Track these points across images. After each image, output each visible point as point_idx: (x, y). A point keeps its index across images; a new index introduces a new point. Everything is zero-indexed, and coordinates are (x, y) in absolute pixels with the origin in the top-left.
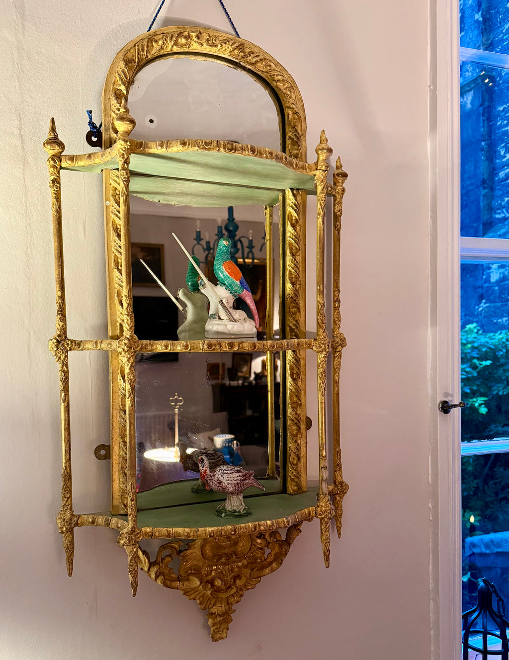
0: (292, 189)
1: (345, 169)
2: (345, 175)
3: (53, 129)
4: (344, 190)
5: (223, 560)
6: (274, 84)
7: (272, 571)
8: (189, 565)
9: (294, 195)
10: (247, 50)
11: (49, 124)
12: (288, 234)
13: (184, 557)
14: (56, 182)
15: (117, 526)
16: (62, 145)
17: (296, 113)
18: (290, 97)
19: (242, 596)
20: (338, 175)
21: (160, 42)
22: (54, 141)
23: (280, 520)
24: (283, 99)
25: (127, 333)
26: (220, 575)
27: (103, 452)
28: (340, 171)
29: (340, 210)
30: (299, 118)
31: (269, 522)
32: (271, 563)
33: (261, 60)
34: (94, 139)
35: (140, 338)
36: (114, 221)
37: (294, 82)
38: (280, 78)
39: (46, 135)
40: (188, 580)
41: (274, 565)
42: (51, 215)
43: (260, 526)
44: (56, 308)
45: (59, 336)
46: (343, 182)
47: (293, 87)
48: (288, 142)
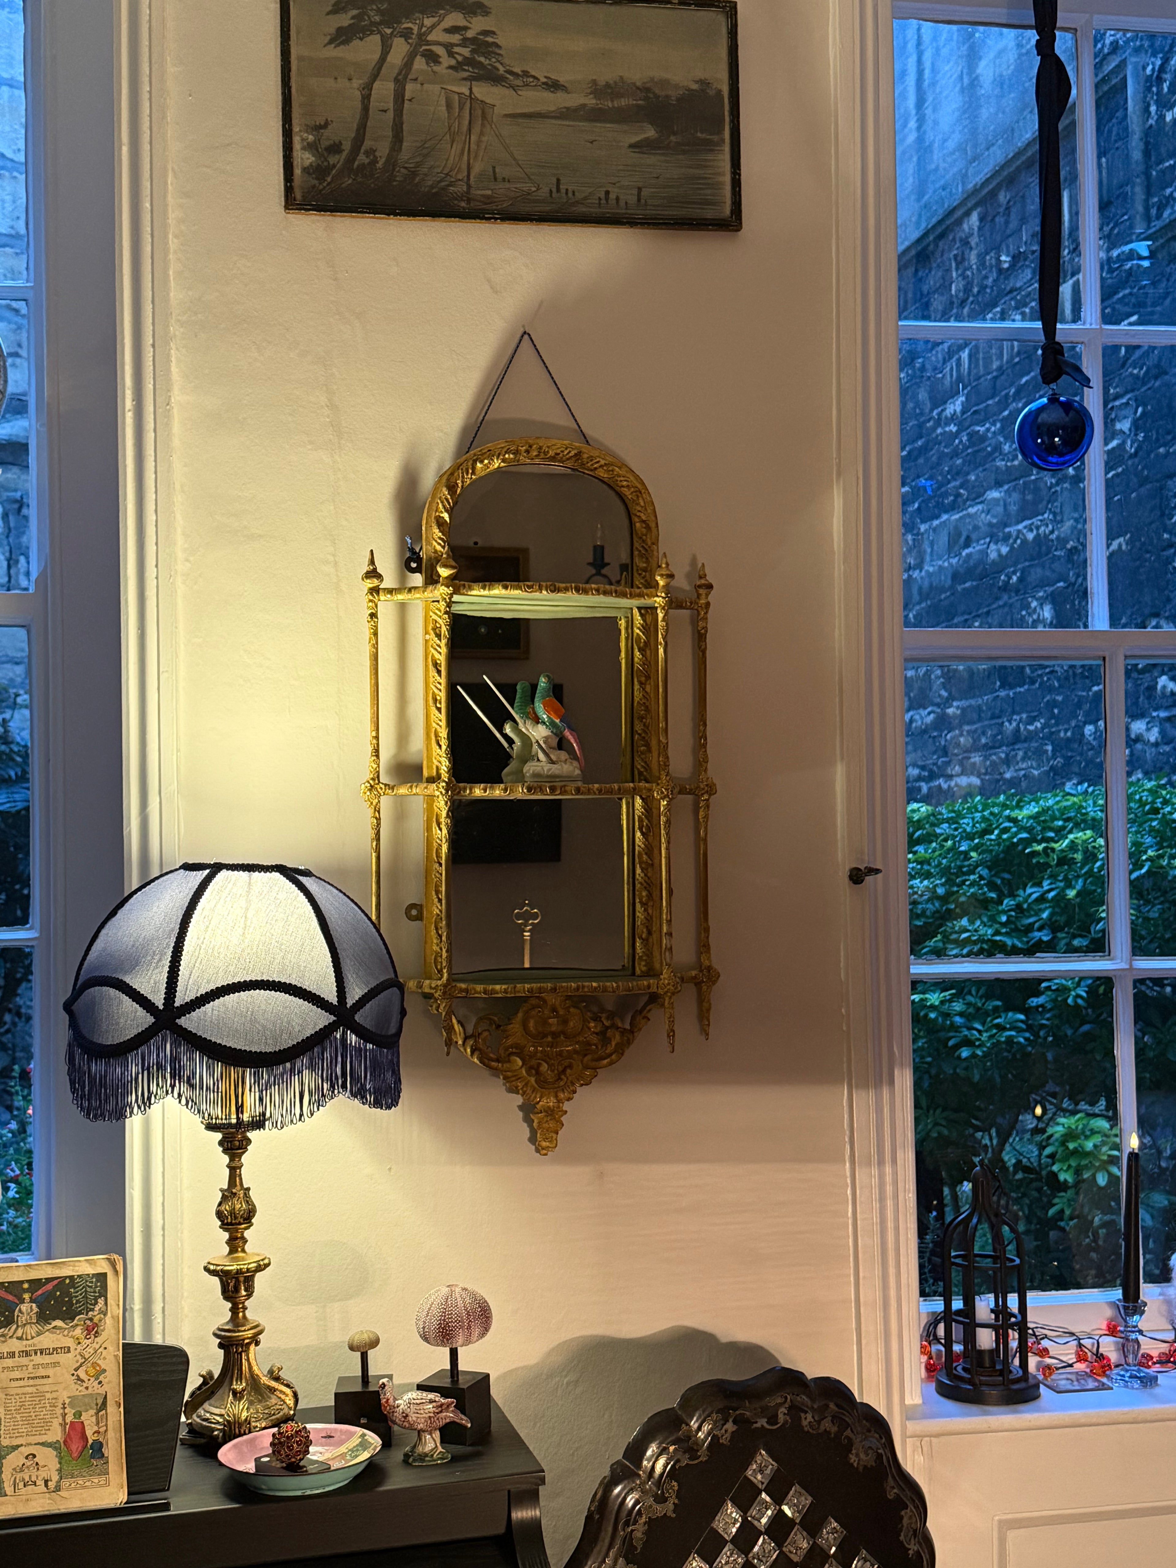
0: (639, 608)
1: (710, 579)
2: (710, 587)
3: (372, 562)
4: (708, 604)
5: (550, 1039)
6: (617, 488)
7: (611, 1063)
8: (510, 1042)
9: (641, 615)
10: (585, 456)
11: (368, 555)
12: (636, 660)
13: (504, 1031)
14: (373, 616)
15: (431, 988)
16: (379, 577)
17: (644, 521)
18: (638, 504)
19: (575, 1092)
20: (700, 586)
21: (486, 461)
22: (373, 574)
23: (608, 984)
24: (630, 506)
25: (445, 776)
26: (546, 1058)
27: (414, 912)
28: (703, 581)
29: (705, 628)
30: (648, 528)
31: (594, 984)
32: (611, 1055)
33: (601, 466)
34: (414, 565)
35: (458, 782)
36: (433, 655)
37: (643, 484)
38: (625, 483)
39: (365, 568)
40: (509, 1061)
41: (614, 1057)
42: (367, 649)
43: (583, 987)
44: (370, 749)
45: (373, 779)
46: (707, 595)
47: (641, 490)
48: (636, 553)
